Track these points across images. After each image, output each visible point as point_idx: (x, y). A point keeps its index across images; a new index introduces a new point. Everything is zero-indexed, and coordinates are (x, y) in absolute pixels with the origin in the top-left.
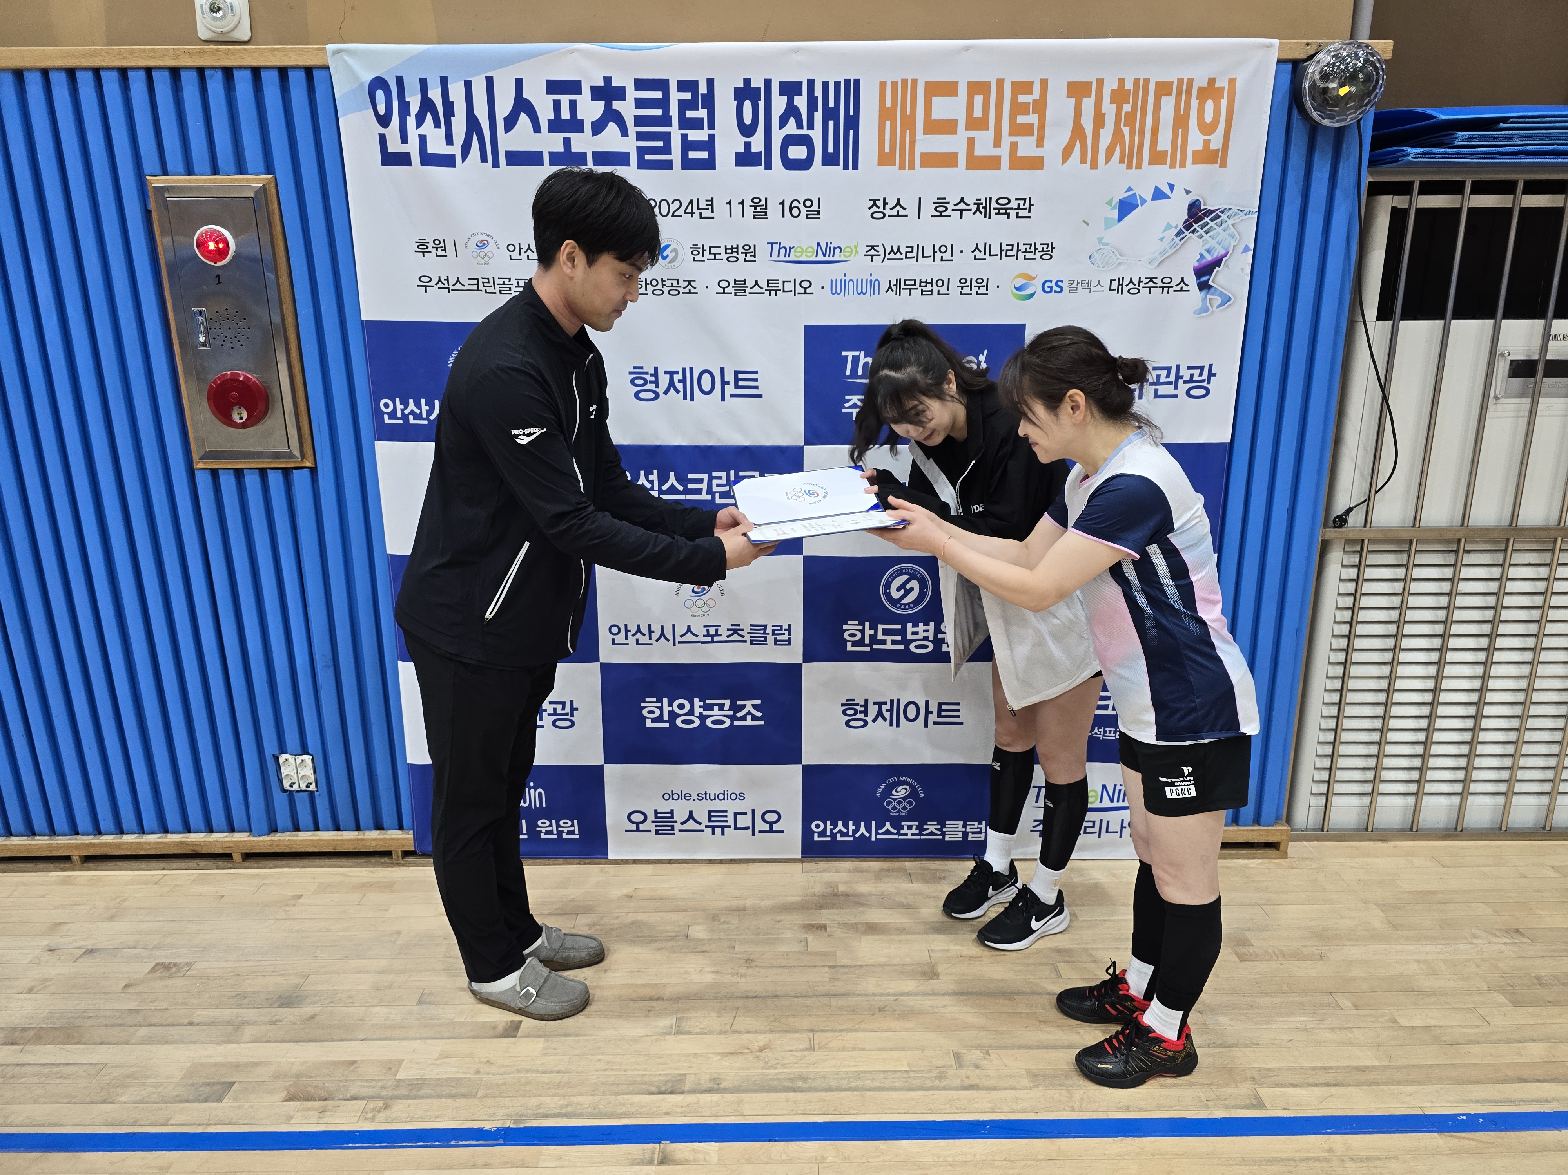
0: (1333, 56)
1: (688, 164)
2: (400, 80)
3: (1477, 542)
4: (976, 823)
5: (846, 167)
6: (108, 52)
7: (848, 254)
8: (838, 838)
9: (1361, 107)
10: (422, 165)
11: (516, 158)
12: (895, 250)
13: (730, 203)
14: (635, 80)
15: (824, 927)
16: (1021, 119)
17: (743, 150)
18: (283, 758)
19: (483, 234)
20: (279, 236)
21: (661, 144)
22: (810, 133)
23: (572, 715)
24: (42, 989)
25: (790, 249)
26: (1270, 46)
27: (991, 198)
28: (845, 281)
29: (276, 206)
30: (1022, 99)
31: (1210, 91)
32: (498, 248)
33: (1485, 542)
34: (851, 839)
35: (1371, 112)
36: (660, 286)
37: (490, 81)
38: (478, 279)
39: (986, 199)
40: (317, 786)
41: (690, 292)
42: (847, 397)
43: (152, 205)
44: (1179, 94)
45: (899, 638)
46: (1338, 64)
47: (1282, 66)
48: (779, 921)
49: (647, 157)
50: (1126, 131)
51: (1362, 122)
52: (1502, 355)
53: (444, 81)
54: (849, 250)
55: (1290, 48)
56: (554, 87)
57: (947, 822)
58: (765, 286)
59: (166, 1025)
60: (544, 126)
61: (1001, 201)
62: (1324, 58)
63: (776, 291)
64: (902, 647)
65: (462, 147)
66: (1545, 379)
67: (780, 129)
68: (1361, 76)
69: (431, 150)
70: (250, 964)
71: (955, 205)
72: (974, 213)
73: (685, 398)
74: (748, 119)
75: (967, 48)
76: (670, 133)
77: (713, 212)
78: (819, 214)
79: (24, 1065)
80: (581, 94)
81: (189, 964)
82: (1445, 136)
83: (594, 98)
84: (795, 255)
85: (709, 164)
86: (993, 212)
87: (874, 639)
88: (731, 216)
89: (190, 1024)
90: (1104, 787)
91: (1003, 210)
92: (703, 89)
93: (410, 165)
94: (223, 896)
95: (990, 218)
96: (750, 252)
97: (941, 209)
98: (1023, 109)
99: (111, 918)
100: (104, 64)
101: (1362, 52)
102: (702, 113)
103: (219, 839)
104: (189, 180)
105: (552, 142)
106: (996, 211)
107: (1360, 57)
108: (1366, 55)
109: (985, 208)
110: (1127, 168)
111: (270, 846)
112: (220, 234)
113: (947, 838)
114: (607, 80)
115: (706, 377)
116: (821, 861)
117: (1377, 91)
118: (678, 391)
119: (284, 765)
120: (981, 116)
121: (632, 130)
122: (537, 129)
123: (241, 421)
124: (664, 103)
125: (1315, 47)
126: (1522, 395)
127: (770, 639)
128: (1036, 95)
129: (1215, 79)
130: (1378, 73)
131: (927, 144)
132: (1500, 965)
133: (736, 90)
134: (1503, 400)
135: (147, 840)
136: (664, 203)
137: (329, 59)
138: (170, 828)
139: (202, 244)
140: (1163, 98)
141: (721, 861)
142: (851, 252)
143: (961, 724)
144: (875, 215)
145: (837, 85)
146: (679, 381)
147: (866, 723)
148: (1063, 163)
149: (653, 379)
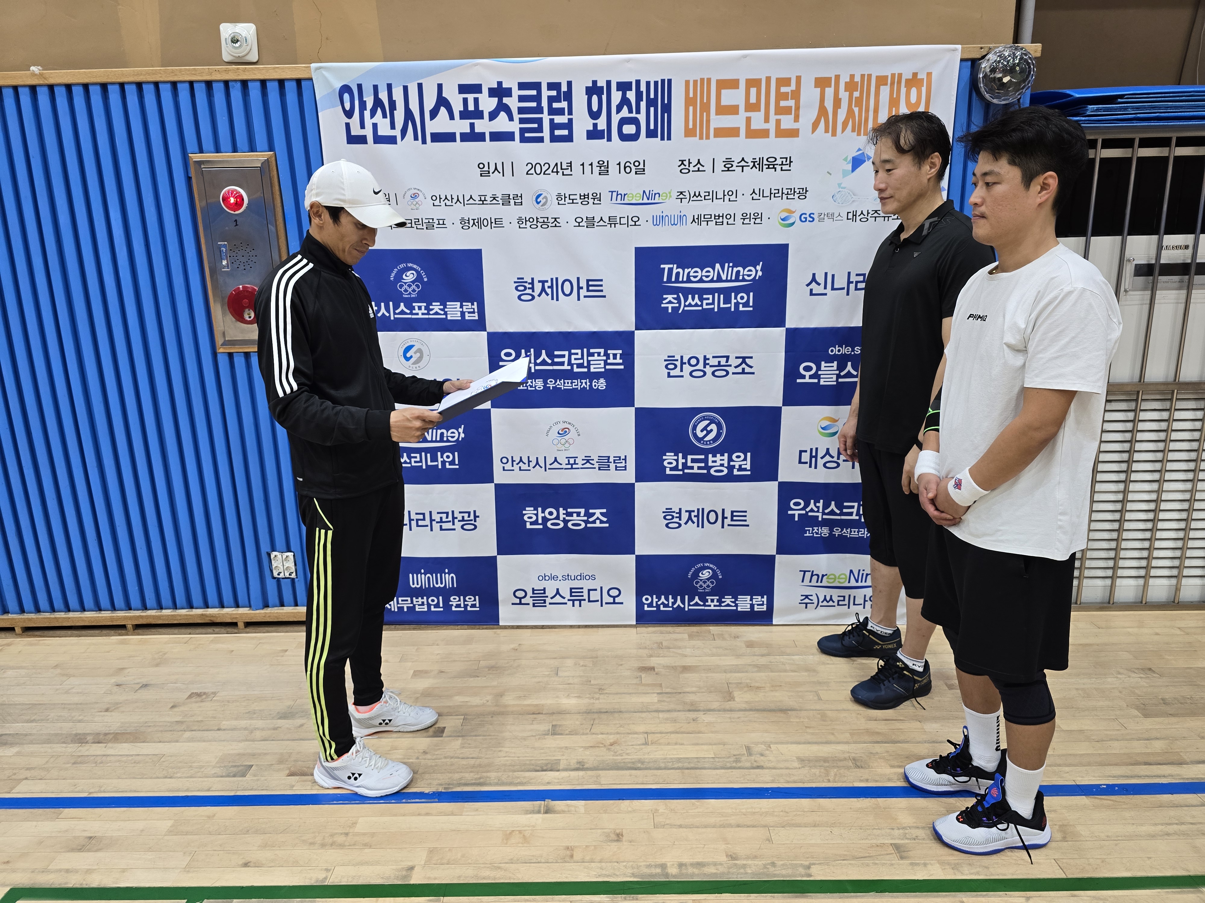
0: (998, 56)
1: (554, 139)
2: (360, 87)
3: (1115, 394)
4: (760, 597)
5: (662, 139)
6: (165, 71)
7: (664, 198)
8: (662, 608)
9: (1019, 90)
10: (375, 143)
11: (438, 137)
12: (697, 195)
13: (583, 165)
14: (519, 83)
15: (653, 669)
16: (783, 103)
17: (592, 129)
18: (273, 554)
19: (415, 189)
20: (278, 193)
21: (536, 126)
22: (638, 116)
23: (475, 521)
24: (115, 709)
25: (625, 195)
26: (955, 50)
27: (763, 158)
28: (663, 216)
29: (275, 173)
30: (783, 89)
31: (914, 81)
32: (425, 198)
33: (1122, 394)
34: (671, 609)
35: (1028, 93)
36: (535, 222)
37: (420, 86)
38: (411, 220)
39: (760, 158)
40: (296, 575)
41: (556, 226)
42: (665, 296)
43: (192, 174)
44: (892, 84)
45: (703, 465)
46: (1002, 61)
47: (964, 63)
48: (621, 665)
49: (527, 135)
50: (856, 110)
51: (1021, 101)
52: (1129, 260)
53: (389, 87)
54: (665, 195)
55: (969, 51)
56: (464, 89)
57: (739, 597)
58: (607, 221)
59: (202, 731)
60: (457, 115)
61: (769, 160)
62: (992, 57)
63: (615, 224)
64: (705, 471)
65: (402, 131)
66: (1160, 277)
67: (617, 114)
68: (1018, 68)
69: (381, 133)
70: (256, 692)
71: (738, 163)
72: (751, 168)
73: (552, 299)
74: (595, 108)
75: (745, 56)
76: (542, 118)
77: (571, 171)
78: (644, 171)
79: (108, 755)
80: (482, 93)
81: (214, 693)
82: (1080, 108)
83: (491, 95)
84: (628, 200)
85: (569, 138)
86: (765, 167)
87: (685, 466)
88: (583, 174)
89: (219, 730)
90: (851, 571)
91: (772, 166)
92: (564, 88)
93: (367, 143)
94: (233, 651)
95: (762, 171)
96: (597, 198)
97: (728, 165)
98: (785, 96)
99: (157, 665)
100: (162, 79)
101: (1019, 53)
102: (564, 104)
103: (229, 613)
104: (217, 156)
105: (462, 126)
106: (767, 166)
107: (1017, 56)
108: (1021, 55)
109: (759, 164)
110: (858, 135)
111: (264, 617)
112: (238, 192)
113: (739, 609)
114: (500, 83)
115: (567, 284)
116: (650, 627)
117: (1030, 79)
118: (547, 294)
119: (274, 560)
120: (755, 102)
121: (516, 116)
122: (452, 117)
123: (250, 319)
124: (538, 98)
125: (987, 49)
126: (1145, 289)
127: (612, 466)
128: (793, 87)
129: (917, 73)
130: (1030, 67)
131: (718, 121)
132: (1136, 691)
133: (587, 88)
134: (1131, 293)
135: (180, 613)
136: (538, 165)
137: (312, 73)
138: (195, 605)
139: (226, 199)
140: (881, 87)
141: (579, 627)
142: (667, 196)
143: (748, 526)
144: (683, 171)
145: (656, 83)
146: (549, 287)
147: (680, 525)
148: (813, 133)
149: (530, 286)
